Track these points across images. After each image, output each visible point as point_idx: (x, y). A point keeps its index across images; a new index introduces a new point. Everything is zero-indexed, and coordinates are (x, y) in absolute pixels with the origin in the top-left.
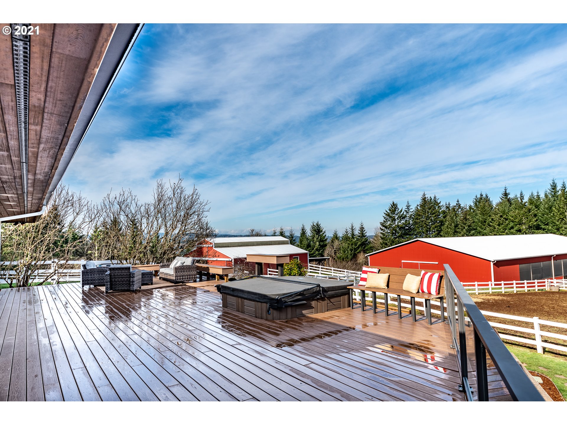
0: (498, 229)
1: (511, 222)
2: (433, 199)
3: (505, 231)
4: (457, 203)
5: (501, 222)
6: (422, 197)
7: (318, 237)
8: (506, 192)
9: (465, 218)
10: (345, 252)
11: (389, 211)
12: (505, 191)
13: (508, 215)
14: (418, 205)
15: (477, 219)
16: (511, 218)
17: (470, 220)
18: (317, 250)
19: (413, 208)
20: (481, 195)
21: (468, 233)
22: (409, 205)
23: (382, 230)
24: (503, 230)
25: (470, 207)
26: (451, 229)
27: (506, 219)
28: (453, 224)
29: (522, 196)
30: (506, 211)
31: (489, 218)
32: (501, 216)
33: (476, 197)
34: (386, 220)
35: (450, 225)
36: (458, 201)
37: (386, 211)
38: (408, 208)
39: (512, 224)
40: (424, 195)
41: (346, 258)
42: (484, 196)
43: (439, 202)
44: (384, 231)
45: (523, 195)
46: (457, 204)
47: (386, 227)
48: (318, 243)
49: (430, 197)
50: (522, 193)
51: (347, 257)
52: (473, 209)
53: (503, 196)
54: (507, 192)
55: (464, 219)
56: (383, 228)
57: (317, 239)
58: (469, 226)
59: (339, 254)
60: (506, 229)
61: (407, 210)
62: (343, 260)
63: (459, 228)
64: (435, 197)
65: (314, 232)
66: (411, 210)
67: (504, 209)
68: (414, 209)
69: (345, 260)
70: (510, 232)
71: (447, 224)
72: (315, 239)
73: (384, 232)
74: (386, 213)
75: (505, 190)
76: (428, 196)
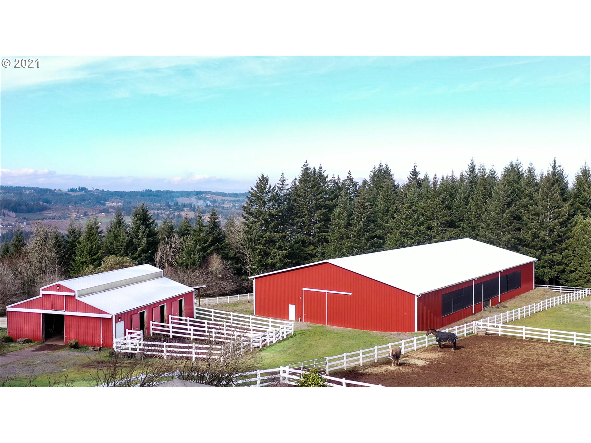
0: (405, 224)
1: (421, 216)
2: (317, 170)
3: (413, 227)
4: (348, 175)
5: (409, 216)
6: (303, 167)
7: (145, 230)
8: (415, 170)
9: (363, 205)
10: (190, 255)
11: (255, 189)
12: (413, 169)
13: (417, 205)
14: (296, 179)
15: (378, 207)
16: (420, 210)
17: (368, 207)
18: (143, 251)
19: (289, 183)
20: (381, 166)
21: (366, 227)
22: (284, 179)
23: (245, 218)
24: (411, 226)
25: (365, 182)
26: (343, 220)
27: (415, 211)
28: (346, 212)
29: (435, 181)
30: (415, 200)
31: (392, 205)
32: (410, 207)
33: (374, 168)
34: (251, 202)
35: (342, 214)
36: (350, 173)
37: (252, 189)
38: (283, 184)
39: (421, 219)
40: (306, 164)
41: (191, 264)
42: (384, 167)
43: (325, 176)
44: (248, 220)
45: (437, 179)
46: (348, 177)
47: (251, 214)
48: (145, 240)
49: (314, 168)
50: (436, 176)
51: (193, 264)
52: (369, 185)
53: (411, 176)
54: (417, 171)
55: (361, 206)
56: (247, 215)
57: (143, 233)
58: (368, 217)
59: (179, 257)
60: (414, 226)
61: (281, 186)
62: (187, 266)
63: (353, 219)
64: (320, 168)
65: (138, 221)
66: (287, 187)
67: (414, 197)
68: (291, 185)
69: (189, 267)
70: (419, 229)
71: (338, 211)
72: (141, 234)
73: (248, 222)
74: (251, 191)
75: (414, 167)
76: (311, 166)
